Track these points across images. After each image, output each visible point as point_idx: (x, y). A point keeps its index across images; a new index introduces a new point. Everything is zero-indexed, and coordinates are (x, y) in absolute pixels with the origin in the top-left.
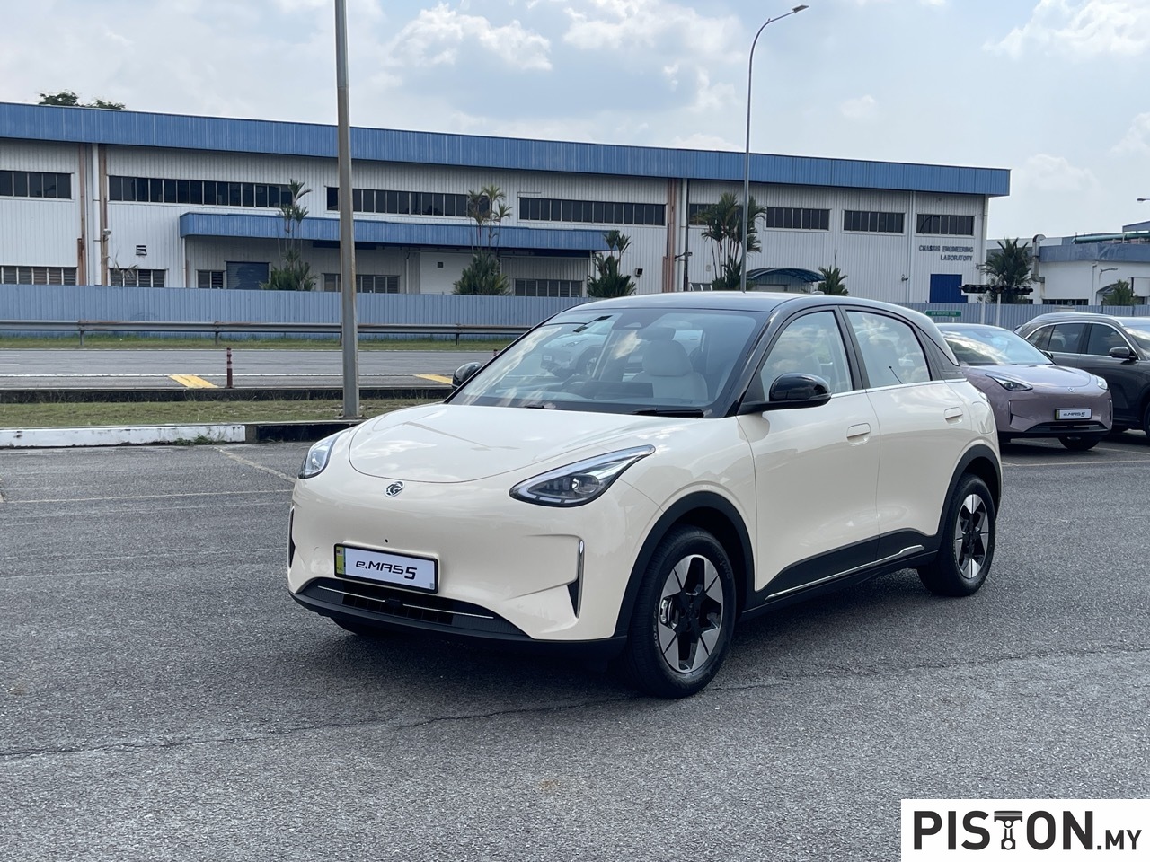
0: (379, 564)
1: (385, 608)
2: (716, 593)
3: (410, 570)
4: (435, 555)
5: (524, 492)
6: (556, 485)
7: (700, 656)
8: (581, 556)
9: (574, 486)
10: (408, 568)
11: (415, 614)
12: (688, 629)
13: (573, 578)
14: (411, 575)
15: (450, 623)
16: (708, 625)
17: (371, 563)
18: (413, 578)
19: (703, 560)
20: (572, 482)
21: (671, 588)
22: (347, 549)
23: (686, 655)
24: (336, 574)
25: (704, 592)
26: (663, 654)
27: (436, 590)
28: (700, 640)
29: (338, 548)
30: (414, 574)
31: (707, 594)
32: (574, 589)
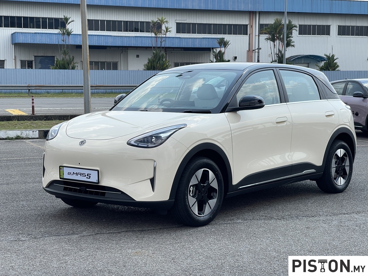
0: (76, 173)
1: (80, 191)
2: (215, 185)
3: (88, 175)
4: (98, 169)
5: (133, 143)
6: (146, 139)
7: (207, 210)
8: (155, 168)
9: (153, 140)
10: (88, 174)
11: (91, 193)
12: (202, 199)
13: (152, 176)
14: (89, 177)
15: (104, 196)
16: (211, 198)
17: (74, 173)
18: (90, 178)
19: (208, 171)
20: (152, 138)
21: (194, 181)
22: (64, 167)
23: (201, 209)
24: (60, 178)
25: (209, 184)
26: (191, 208)
27: (98, 183)
28: (207, 203)
29: (61, 168)
30: (90, 176)
31: (210, 185)
32: (152, 181)
